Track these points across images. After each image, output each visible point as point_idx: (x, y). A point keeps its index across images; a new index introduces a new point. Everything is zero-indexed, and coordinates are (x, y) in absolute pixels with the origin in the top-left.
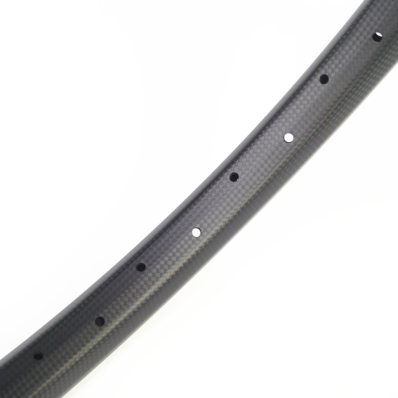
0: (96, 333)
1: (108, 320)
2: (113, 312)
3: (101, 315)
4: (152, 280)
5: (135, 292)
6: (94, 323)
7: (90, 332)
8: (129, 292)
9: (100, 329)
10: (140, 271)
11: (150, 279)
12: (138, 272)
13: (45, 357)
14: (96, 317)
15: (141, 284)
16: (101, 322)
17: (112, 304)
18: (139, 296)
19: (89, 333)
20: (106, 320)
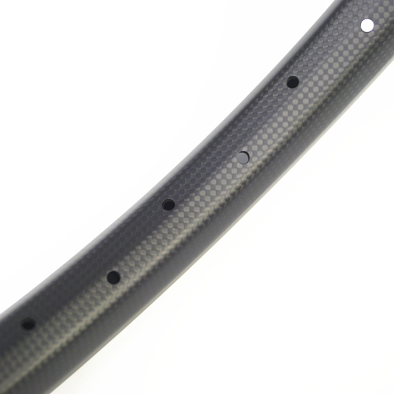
0: (108, 293)
1: (125, 276)
2: (131, 265)
3: (116, 269)
4: (184, 222)
5: (161, 238)
6: (105, 279)
7: (100, 293)
8: (153, 238)
9: (113, 287)
10: (167, 210)
11: (181, 221)
12: (164, 211)
13: (37, 326)
14: (108, 272)
15: (169, 227)
16: (115, 278)
17: (129, 254)
18: (167, 244)
19: (98, 293)
20: (122, 276)
